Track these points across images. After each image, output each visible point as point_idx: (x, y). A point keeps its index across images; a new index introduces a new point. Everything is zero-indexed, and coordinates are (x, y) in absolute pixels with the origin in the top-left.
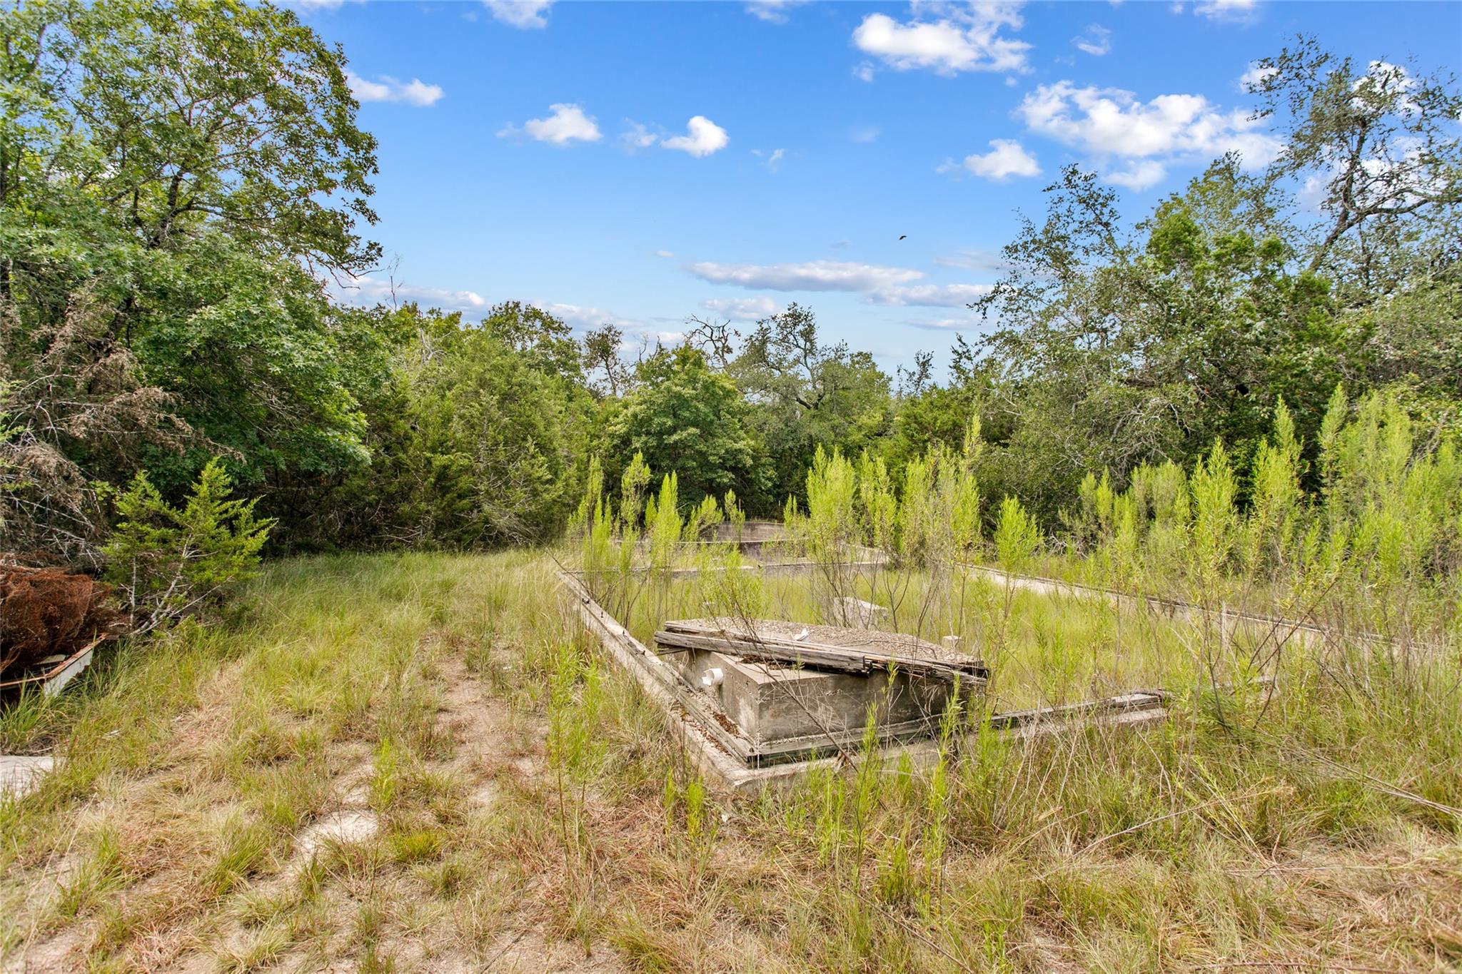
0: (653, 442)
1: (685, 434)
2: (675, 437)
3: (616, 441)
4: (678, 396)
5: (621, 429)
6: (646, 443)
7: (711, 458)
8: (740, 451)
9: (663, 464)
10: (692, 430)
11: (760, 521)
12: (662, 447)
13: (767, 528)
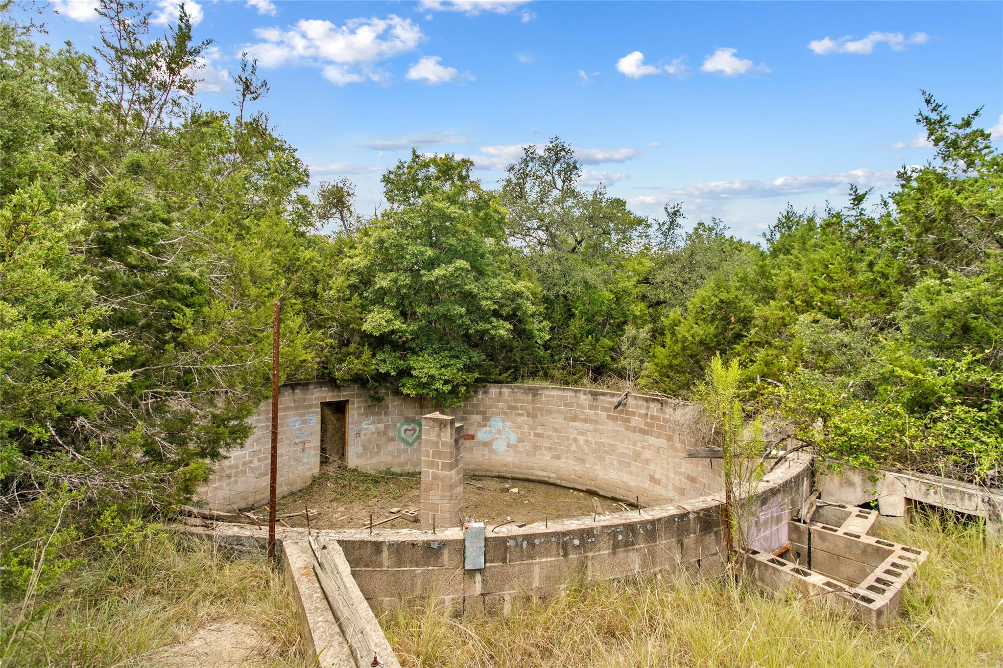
0: (405, 280)
1: (451, 268)
2: (438, 272)
3: (354, 280)
4: (444, 216)
5: (360, 262)
6: (395, 281)
7: (484, 303)
8: (519, 294)
9: (419, 311)
10: (461, 263)
11: (545, 384)
12: (418, 288)
13: (555, 393)
